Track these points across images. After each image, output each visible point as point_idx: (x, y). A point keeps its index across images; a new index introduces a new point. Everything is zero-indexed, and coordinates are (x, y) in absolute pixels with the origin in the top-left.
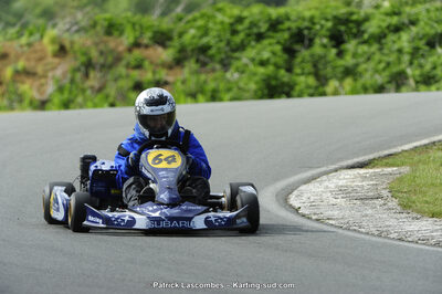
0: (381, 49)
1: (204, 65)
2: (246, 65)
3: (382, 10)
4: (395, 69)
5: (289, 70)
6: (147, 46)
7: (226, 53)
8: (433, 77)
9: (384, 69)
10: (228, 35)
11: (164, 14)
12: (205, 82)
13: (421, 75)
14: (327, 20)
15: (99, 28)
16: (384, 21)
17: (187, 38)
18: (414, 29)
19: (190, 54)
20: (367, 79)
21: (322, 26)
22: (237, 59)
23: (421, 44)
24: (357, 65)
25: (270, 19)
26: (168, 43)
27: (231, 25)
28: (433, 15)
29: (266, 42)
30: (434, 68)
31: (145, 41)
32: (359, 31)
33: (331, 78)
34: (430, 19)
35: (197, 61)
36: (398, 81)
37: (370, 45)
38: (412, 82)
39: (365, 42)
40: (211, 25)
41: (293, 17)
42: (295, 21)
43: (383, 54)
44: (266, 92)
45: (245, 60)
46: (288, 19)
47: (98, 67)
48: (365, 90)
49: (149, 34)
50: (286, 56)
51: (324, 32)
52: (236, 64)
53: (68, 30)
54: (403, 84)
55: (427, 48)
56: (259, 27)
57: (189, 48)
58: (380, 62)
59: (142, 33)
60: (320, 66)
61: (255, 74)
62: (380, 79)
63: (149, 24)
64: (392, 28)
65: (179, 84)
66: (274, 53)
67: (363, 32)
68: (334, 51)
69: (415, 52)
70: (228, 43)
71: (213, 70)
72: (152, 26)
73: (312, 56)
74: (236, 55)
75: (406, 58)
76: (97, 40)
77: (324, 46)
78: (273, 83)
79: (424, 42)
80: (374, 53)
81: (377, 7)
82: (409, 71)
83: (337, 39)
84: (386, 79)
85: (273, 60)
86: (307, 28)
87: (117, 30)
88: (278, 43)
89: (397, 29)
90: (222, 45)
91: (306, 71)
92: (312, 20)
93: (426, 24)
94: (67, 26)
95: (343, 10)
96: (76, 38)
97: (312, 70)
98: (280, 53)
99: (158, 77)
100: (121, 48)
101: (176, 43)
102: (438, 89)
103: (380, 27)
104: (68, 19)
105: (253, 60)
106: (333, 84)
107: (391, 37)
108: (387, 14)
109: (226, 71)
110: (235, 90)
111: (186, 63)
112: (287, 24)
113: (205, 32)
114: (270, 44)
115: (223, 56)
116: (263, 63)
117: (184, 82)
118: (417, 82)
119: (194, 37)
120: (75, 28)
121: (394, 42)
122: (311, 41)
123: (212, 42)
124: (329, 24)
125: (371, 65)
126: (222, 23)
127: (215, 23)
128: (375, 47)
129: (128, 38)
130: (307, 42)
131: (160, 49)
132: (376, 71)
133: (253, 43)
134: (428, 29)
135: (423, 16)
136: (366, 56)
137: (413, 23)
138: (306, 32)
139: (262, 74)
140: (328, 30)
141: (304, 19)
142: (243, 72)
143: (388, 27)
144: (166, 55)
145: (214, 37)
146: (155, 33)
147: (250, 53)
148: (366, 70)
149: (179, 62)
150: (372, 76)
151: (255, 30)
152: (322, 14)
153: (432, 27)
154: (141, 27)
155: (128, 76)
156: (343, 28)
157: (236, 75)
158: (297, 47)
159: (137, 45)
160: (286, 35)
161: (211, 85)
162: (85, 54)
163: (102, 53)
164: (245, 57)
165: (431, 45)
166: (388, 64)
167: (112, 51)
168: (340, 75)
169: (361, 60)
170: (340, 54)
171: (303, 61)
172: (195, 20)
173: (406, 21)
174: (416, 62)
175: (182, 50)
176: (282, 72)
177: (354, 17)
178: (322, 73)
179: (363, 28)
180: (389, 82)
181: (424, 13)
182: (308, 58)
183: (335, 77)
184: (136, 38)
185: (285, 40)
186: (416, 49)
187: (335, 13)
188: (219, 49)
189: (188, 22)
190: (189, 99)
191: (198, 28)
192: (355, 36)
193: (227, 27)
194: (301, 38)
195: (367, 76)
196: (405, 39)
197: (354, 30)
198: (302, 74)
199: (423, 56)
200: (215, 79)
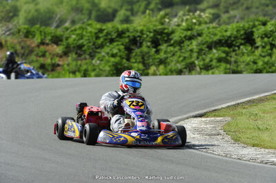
0: (180, 50)
1: (80, 55)
2: (104, 56)
3: (181, 27)
4: (188, 61)
5: (128, 59)
6: (48, 44)
7: (92, 49)
8: (211, 66)
9: (182, 61)
10: (94, 39)
11: (58, 27)
12: (80, 65)
13: (203, 65)
14: (150, 32)
15: (21, 33)
16: (183, 33)
17: (71, 40)
18: (200, 38)
19: (72, 49)
20: (173, 66)
21: (147, 36)
22: (99, 53)
23: (204, 47)
24: (167, 58)
25: (118, 31)
26: (60, 43)
27: (96, 33)
28: (211, 30)
29: (115, 44)
30: (211, 61)
31: (47, 41)
32: (168, 39)
33: (152, 65)
34: (209, 33)
35: (76, 53)
36: (190, 68)
37: (175, 47)
38: (198, 68)
39: (171, 45)
40: (84, 33)
41: (131, 30)
42: (132, 32)
43: (182, 52)
44: (115, 72)
45: (103, 54)
46: (128, 31)
47: (20, 55)
48: (172, 72)
49: (49, 38)
50: (126, 52)
51: (148, 39)
52: (98, 56)
53: (4, 34)
54: (193, 69)
55: (207, 49)
56: (112, 36)
57: (72, 46)
58: (180, 57)
59: (45, 37)
60: (146, 58)
61: (109, 62)
62: (179, 66)
63: (50, 31)
64: (187, 38)
65: (65, 66)
66: (120, 50)
67: (171, 39)
68: (154, 50)
69: (200, 52)
70: (94, 44)
71: (86, 59)
72: (51, 33)
73: (141, 52)
74: (98, 50)
75: (195, 55)
76: (20, 40)
77: (149, 47)
78: (119, 67)
79: (205, 46)
80: (176, 52)
81: (179, 25)
82: (196, 62)
83: (156, 44)
84: (184, 67)
85: (119, 54)
86: (139, 36)
87: (31, 34)
88: (122, 44)
89: (190, 38)
90: (91, 44)
91: (138, 60)
92: (142, 32)
93: (207, 36)
94: (3, 32)
95: (159, 27)
96: (9, 38)
97: (141, 60)
98: (123, 50)
99: (53, 62)
100: (33, 45)
101: (65, 43)
102: (213, 73)
103: (180, 37)
104: (4, 28)
105: (108, 54)
106: (153, 69)
107: (187, 43)
108: (184, 30)
109: (92, 59)
110: (98, 70)
111: (70, 55)
112: (127, 34)
113: (82, 37)
114: (118, 45)
115: (91, 51)
116: (113, 56)
117: (68, 65)
118: (201, 69)
119: (74, 40)
120: (8, 33)
121: (188, 46)
122: (141, 43)
123: (85, 43)
124: (152, 35)
125: (175, 58)
126: (91, 32)
127: (86, 32)
128: (177, 48)
129: (37, 39)
130: (138, 44)
131: (55, 46)
132: (178, 62)
133: (108, 44)
134: (208, 39)
135: (206, 31)
136: (172, 53)
137: (200, 35)
138: (138, 39)
139: (113, 62)
140: (151, 38)
141: (137, 31)
142: (102, 60)
143: (185, 37)
144: (59, 49)
145: (86, 40)
146: (53, 37)
147: (106, 49)
148: (172, 61)
149: (66, 54)
150: (175, 64)
151: (109, 37)
152: (147, 29)
153: (210, 38)
154: (45, 33)
155: (37, 61)
156: (159, 37)
157: (98, 62)
158: (133, 47)
159: (42, 43)
160: (127, 40)
161: (84, 67)
162: (13, 48)
163: (22, 48)
164: (103, 52)
165: (210, 47)
166: (185, 58)
167: (28, 46)
168: (156, 63)
169: (169, 55)
170: (157, 52)
171: (136, 55)
172: (75, 30)
173: (195, 34)
174: (200, 57)
175: (68, 47)
176: (124, 61)
177: (166, 31)
178: (146, 62)
179: (171, 37)
180: (185, 68)
181: (206, 29)
182: (139, 53)
183: (154, 64)
184: (42, 40)
185: (127, 43)
186: (201, 50)
187: (155, 28)
188: (89, 46)
189: (72, 31)
190: (71, 75)
191: (78, 35)
192: (166, 42)
193: (93, 34)
194: (135, 42)
195: (173, 64)
196: (194, 44)
197: (166, 39)
198: (135, 62)
199: (204, 54)
200: (87, 64)
